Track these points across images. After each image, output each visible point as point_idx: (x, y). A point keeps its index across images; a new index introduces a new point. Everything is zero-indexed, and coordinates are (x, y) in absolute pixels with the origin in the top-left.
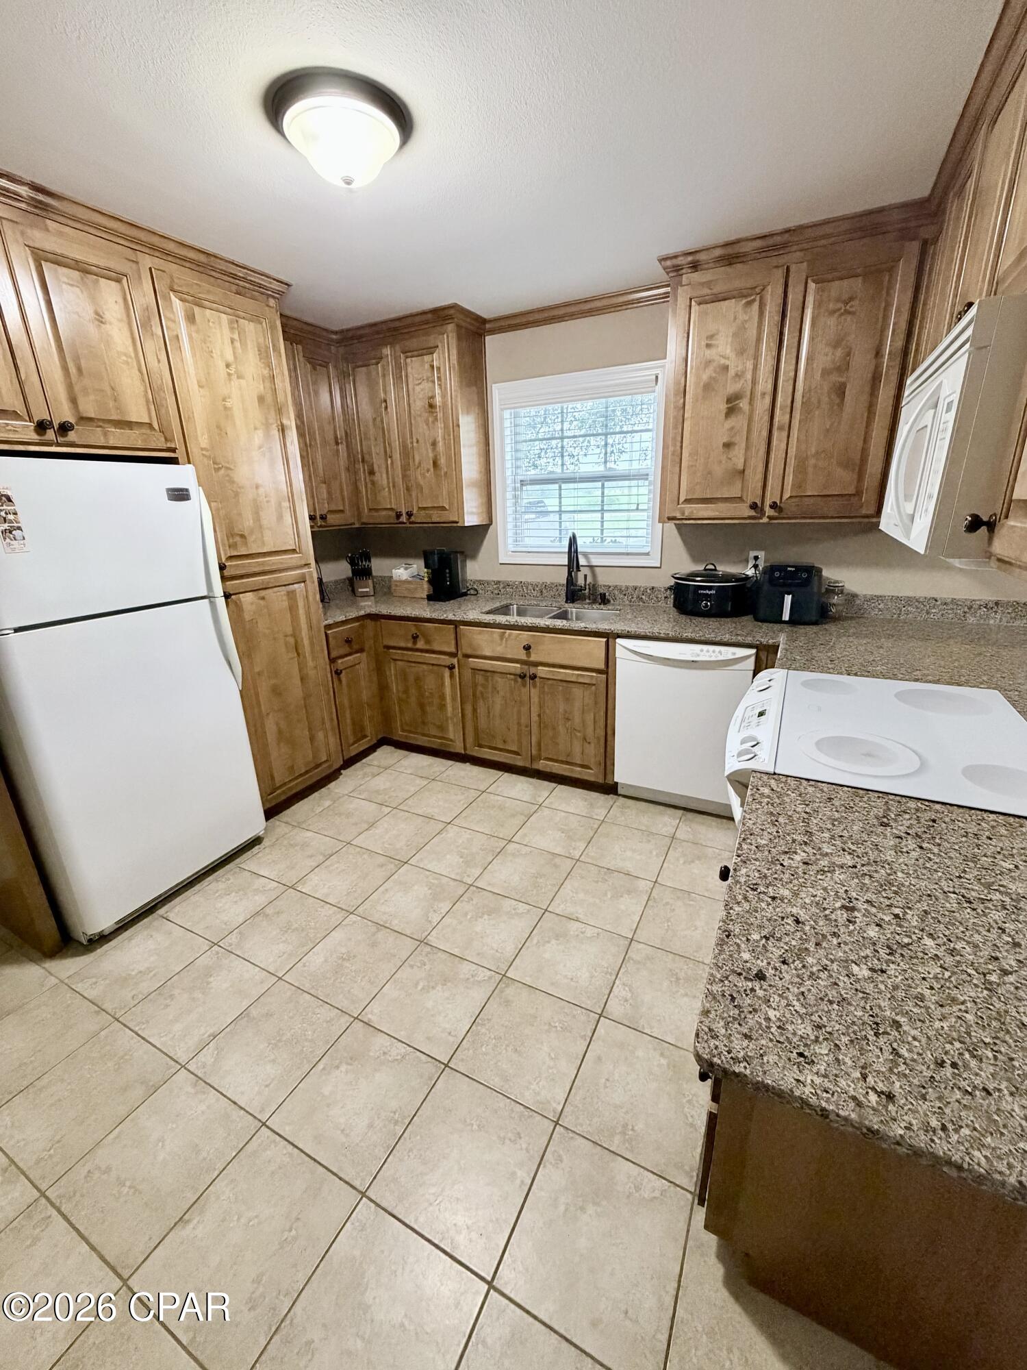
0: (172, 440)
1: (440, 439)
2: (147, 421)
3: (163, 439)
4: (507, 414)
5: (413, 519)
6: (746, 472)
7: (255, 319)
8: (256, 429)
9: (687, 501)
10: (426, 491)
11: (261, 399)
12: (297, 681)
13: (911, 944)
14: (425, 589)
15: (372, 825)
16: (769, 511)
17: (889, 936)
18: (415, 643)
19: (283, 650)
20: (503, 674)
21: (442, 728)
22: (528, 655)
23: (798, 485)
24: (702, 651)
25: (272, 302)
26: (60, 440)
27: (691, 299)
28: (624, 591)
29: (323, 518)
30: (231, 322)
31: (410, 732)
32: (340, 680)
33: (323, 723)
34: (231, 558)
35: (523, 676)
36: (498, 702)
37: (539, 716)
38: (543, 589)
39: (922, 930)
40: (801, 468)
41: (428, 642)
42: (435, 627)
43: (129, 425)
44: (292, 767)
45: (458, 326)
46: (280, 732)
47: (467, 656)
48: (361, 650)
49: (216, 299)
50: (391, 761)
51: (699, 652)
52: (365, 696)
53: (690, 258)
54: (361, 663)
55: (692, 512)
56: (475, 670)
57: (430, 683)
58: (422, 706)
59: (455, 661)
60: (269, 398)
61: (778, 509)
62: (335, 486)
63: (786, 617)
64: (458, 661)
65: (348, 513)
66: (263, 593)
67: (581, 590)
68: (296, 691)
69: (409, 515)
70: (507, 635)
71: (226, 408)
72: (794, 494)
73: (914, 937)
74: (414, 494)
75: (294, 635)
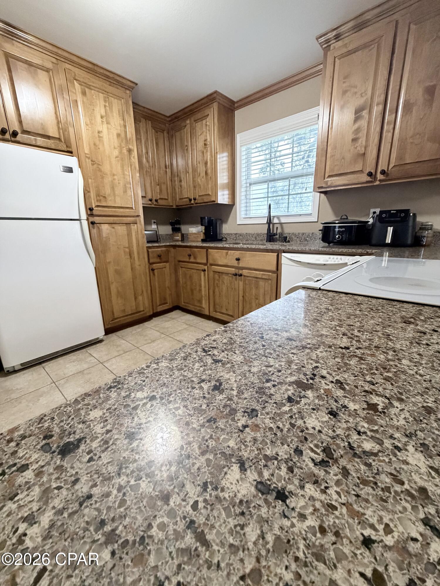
0: (70, 147)
1: (209, 160)
2: (58, 137)
3: (65, 146)
4: (244, 149)
5: (196, 201)
6: (366, 155)
7: (119, 98)
8: (115, 148)
9: (330, 176)
10: (202, 187)
11: (118, 135)
12: (129, 269)
13: (376, 455)
14: (202, 237)
15: (153, 341)
16: (379, 176)
17: (339, 432)
18: (190, 259)
19: (123, 253)
20: (227, 274)
21: (200, 301)
22: (238, 263)
23: (400, 157)
24: (330, 258)
25: (128, 92)
26: (13, 139)
27: (335, 58)
28: (297, 236)
29: (156, 201)
30: (105, 98)
31: (188, 303)
32: (154, 274)
33: (142, 292)
34: (98, 206)
35: (236, 275)
36: (224, 288)
37: (243, 297)
38: (257, 236)
39: (409, 436)
40: (402, 148)
41: (195, 258)
42: (198, 251)
43: (48, 137)
44: (125, 310)
45: (219, 103)
46: (118, 292)
47: (211, 265)
48: (167, 262)
49: (98, 86)
50: (176, 316)
51: (328, 259)
52: (167, 284)
53: (334, 33)
54: (167, 268)
55: (332, 183)
56: (215, 272)
57: (195, 277)
58: (192, 291)
59: (206, 267)
60: (123, 135)
61: (385, 175)
62: (164, 187)
63: (388, 240)
64: (208, 267)
65: (169, 200)
66: (114, 225)
67: (274, 235)
68: (128, 274)
69: (195, 199)
70: (229, 253)
71: (99, 137)
72: (396, 164)
73: (388, 443)
74: (197, 189)
75: (129, 248)
